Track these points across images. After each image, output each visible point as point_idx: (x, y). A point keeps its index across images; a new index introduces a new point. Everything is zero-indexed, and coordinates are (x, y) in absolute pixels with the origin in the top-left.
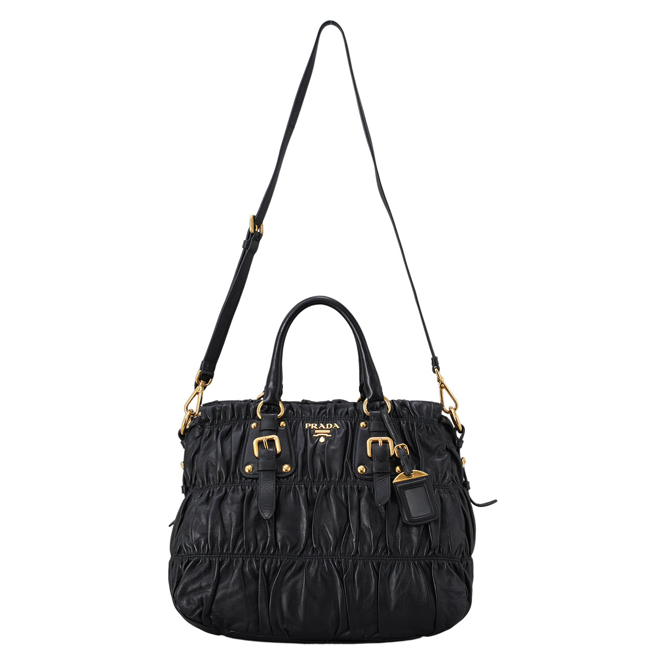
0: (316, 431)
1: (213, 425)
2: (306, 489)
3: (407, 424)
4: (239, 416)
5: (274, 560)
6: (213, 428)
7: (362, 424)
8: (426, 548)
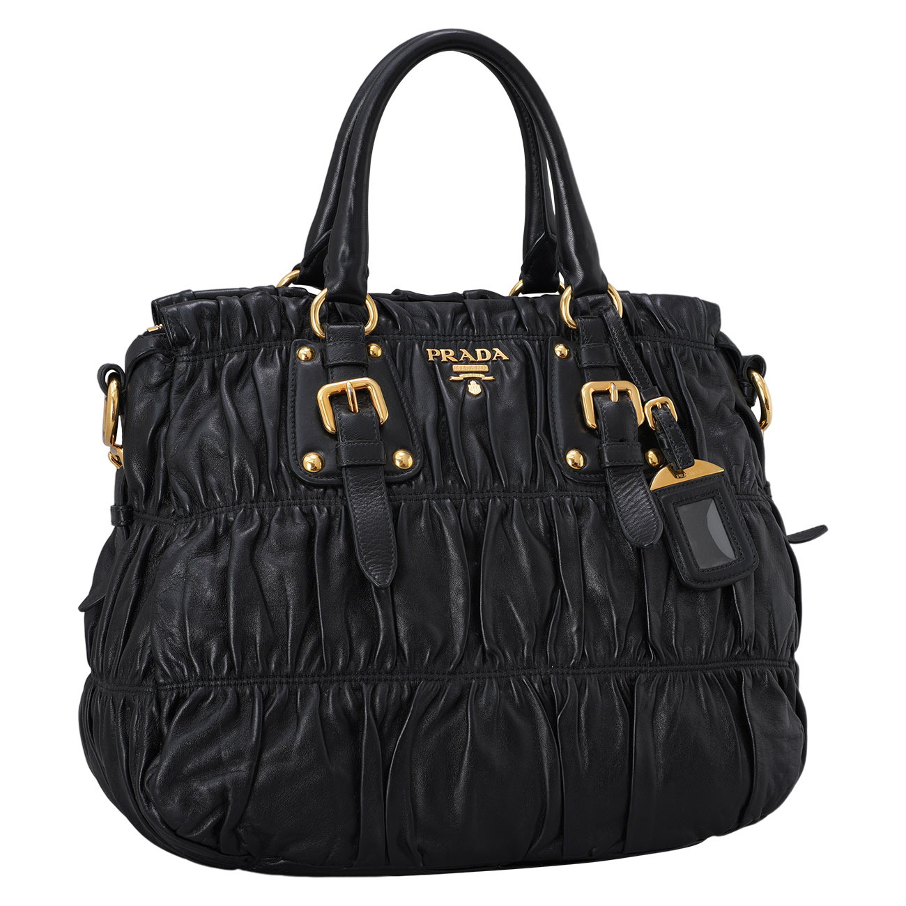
0: (456, 368)
1: (201, 353)
3: (654, 350)
4: (265, 328)
5: (395, 685)
6: (201, 360)
7: (559, 349)
8: (728, 639)
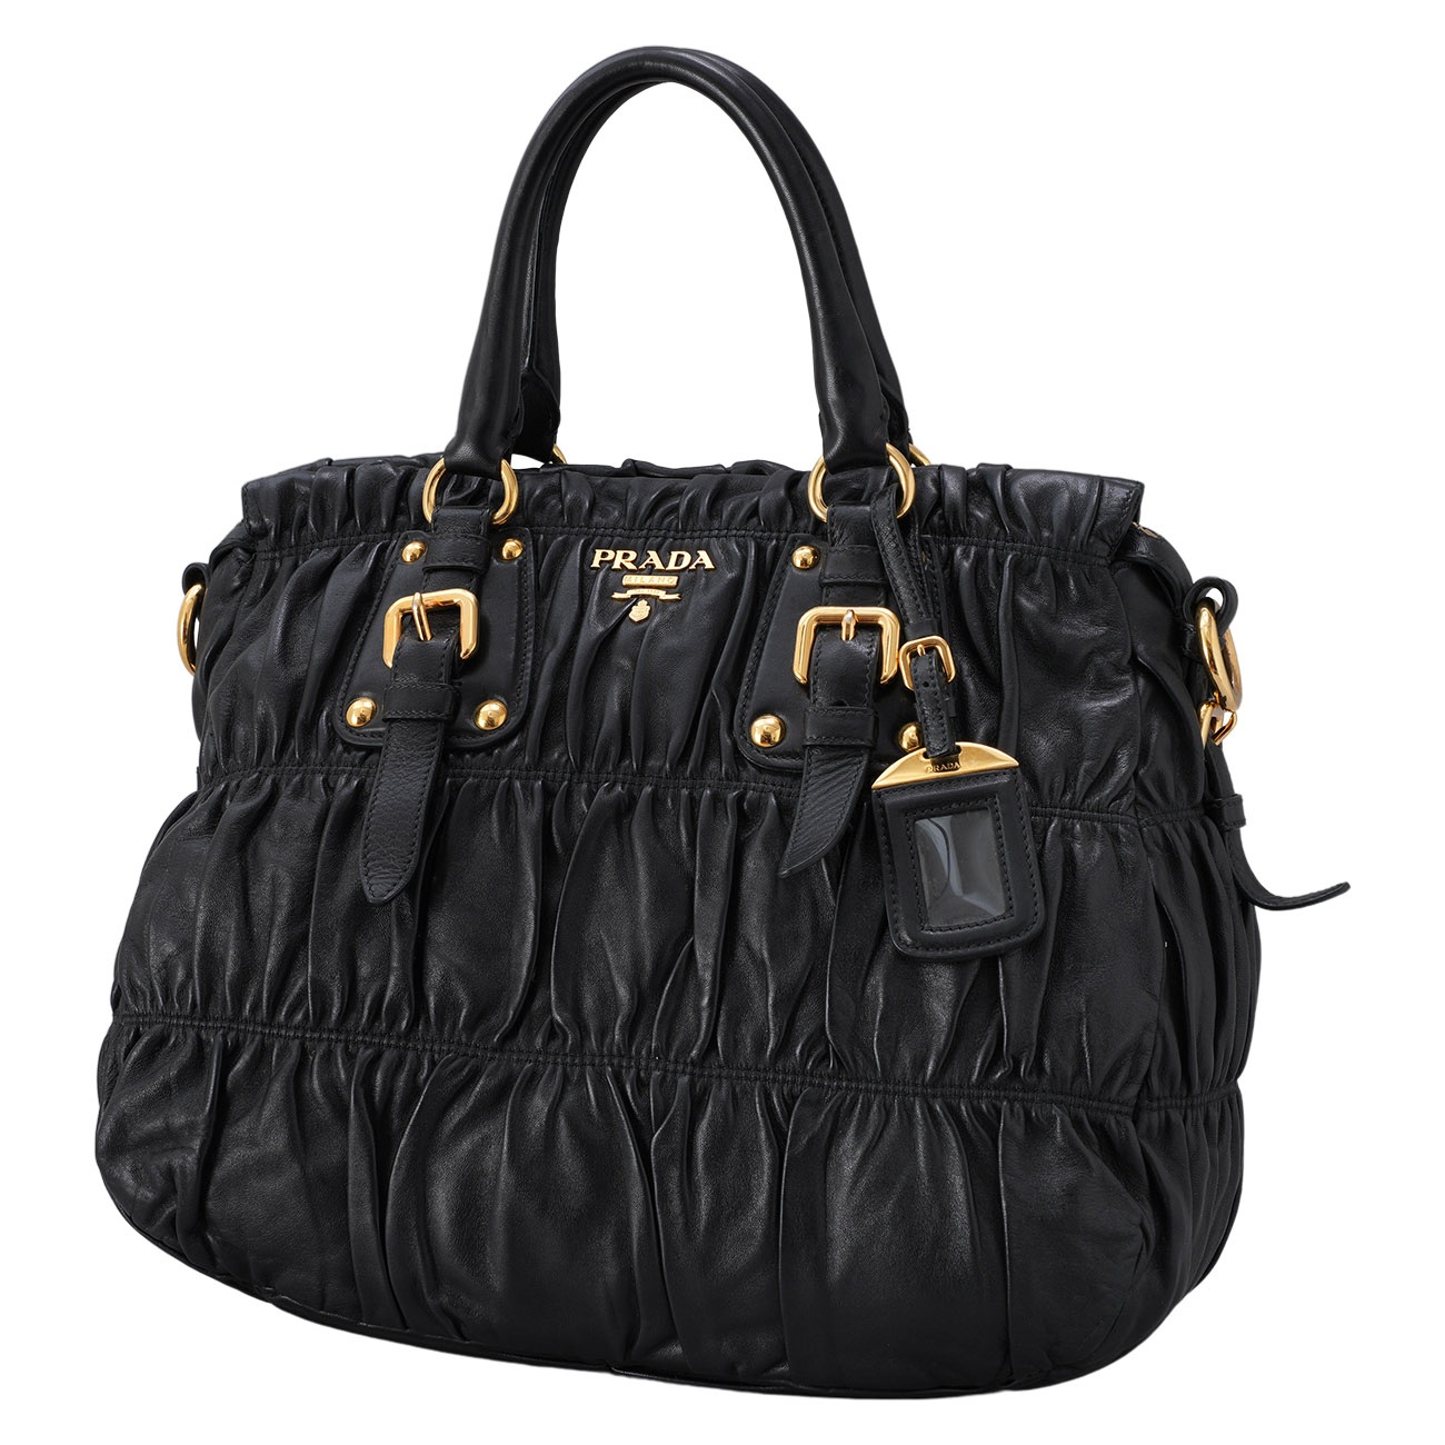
0: (628, 580)
2: (548, 794)
3: (979, 560)
4: (370, 516)
7: (802, 554)
8: (982, 1052)
